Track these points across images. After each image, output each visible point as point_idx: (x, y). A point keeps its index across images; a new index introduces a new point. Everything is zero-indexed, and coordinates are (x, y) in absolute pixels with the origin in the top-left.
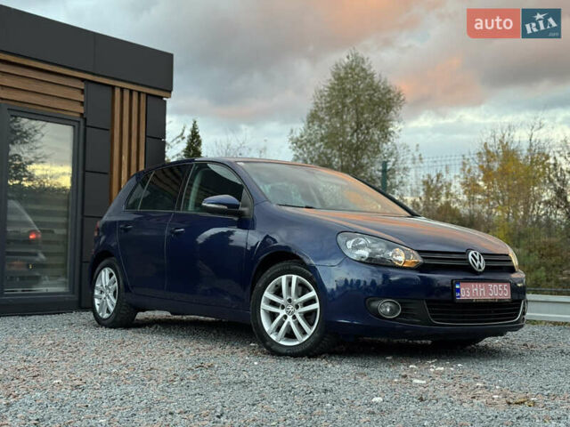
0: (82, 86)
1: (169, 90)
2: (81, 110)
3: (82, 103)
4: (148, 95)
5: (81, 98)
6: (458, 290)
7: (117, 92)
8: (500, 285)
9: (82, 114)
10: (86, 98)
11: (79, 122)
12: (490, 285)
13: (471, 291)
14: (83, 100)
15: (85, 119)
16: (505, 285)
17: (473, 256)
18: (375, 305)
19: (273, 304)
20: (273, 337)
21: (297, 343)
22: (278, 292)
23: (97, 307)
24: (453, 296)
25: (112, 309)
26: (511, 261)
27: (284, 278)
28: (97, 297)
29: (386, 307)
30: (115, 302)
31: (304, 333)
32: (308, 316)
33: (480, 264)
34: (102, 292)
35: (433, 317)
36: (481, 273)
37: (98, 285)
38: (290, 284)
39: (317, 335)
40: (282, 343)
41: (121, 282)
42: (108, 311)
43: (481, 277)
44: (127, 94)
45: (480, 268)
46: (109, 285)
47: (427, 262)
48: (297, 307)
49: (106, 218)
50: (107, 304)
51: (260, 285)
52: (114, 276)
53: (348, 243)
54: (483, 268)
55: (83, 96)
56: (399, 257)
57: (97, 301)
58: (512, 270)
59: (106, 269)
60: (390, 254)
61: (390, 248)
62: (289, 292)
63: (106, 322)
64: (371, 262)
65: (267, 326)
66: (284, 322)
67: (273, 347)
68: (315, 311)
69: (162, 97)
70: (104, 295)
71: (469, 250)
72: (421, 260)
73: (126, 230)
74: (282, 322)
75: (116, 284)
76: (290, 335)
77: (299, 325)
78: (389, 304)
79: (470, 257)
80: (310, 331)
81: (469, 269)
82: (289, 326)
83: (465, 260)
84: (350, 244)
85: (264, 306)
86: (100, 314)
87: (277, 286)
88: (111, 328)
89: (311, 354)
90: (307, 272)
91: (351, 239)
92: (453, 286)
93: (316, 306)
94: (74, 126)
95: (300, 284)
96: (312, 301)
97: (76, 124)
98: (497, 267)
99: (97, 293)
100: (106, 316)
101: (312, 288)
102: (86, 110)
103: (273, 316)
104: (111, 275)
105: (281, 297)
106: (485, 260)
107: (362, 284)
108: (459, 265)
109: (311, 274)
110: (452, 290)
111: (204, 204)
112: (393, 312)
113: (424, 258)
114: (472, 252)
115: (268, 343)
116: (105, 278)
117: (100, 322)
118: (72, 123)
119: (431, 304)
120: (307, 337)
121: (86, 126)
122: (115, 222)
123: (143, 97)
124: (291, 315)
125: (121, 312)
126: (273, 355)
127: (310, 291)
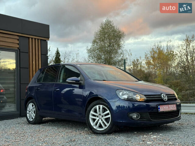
0: (18, 38)
1: (48, 38)
2: (18, 46)
3: (18, 44)
4: (41, 40)
5: (18, 42)
6: (159, 108)
7: (30, 39)
8: (173, 105)
9: (18, 48)
10: (20, 42)
11: (17, 51)
12: (170, 106)
13: (163, 108)
14: (18, 43)
15: (20, 50)
16: (174, 105)
17: (163, 95)
18: (131, 115)
19: (94, 115)
20: (95, 127)
21: (103, 129)
22: (95, 111)
23: (28, 117)
24: (158, 110)
25: (34, 118)
26: (175, 96)
27: (97, 106)
28: (28, 113)
29: (135, 116)
30: (35, 115)
31: (106, 126)
32: (107, 120)
33: (166, 98)
34: (29, 112)
35: (151, 118)
36: (166, 101)
37: (28, 109)
38: (100, 108)
39: (110, 126)
40: (98, 129)
41: (37, 108)
42: (32, 118)
43: (166, 103)
44: (34, 40)
45: (166, 100)
46: (32, 109)
47: (148, 99)
48: (103, 116)
49: (29, 85)
50: (32, 116)
51: (89, 109)
52: (34, 106)
53: (120, 93)
54: (167, 100)
55: (18, 41)
56: (138, 97)
57: (28, 115)
58: (176, 99)
59: (31, 103)
60: (135, 96)
61: (135, 95)
62: (100, 111)
63: (32, 122)
64: (128, 100)
65: (92, 124)
66: (98, 122)
67: (95, 131)
68: (109, 118)
69: (46, 40)
70: (30, 113)
71: (162, 94)
72: (146, 98)
73: (38, 90)
74: (97, 122)
75: (35, 109)
76: (100, 126)
77: (103, 123)
78: (136, 115)
79: (162, 96)
80: (108, 125)
81: (162, 100)
82: (100, 123)
83: (160, 97)
84: (121, 94)
85: (91, 116)
86: (30, 120)
87: (95, 109)
88: (34, 124)
89: (108, 133)
90: (106, 104)
91: (121, 92)
92: (157, 107)
93: (110, 116)
94: (16, 52)
95: (103, 108)
96: (108, 114)
97: (16, 51)
98: (171, 99)
99: (28, 112)
100: (32, 120)
101: (108, 110)
102: (20, 46)
103: (94, 120)
104: (33, 106)
105: (97, 113)
106: (167, 97)
107: (125, 107)
108: (159, 99)
109: (107, 105)
110: (157, 108)
111: (67, 81)
112: (137, 117)
113: (147, 98)
114: (163, 94)
115: (93, 130)
116: (31, 107)
117: (30, 122)
118: (15, 51)
119: (150, 113)
120: (107, 127)
121: (20, 51)
122: (34, 87)
123: (39, 41)
124: (101, 119)
125: (37, 118)
126: (95, 134)
127: (107, 111)
